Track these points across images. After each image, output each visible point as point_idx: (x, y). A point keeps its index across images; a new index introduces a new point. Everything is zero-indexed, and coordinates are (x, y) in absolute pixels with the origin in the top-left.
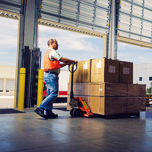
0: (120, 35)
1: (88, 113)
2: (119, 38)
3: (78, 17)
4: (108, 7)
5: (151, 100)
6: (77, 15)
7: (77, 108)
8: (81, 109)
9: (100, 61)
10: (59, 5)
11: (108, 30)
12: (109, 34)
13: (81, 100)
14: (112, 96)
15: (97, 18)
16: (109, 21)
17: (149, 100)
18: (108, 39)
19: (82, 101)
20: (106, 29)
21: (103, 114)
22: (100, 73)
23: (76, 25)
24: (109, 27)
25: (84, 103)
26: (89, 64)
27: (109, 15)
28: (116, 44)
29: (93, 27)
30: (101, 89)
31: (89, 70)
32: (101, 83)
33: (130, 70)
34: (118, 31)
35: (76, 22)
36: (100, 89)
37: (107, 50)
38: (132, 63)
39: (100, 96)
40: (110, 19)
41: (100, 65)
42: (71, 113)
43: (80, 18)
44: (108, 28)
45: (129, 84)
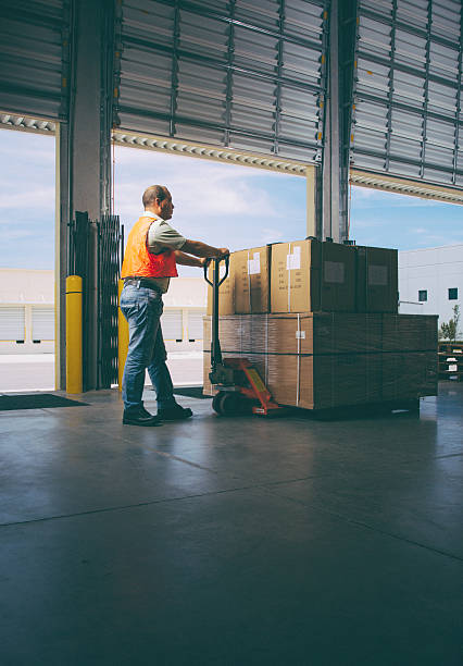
0: (358, 164)
1: (264, 405)
2: (352, 175)
3: (228, 116)
4: (316, 80)
5: (454, 359)
6: (224, 110)
7: (233, 389)
8: (243, 392)
9: (297, 250)
10: (170, 83)
11: (319, 151)
12: (322, 162)
13: (243, 366)
14: (335, 354)
15: (284, 117)
16: (320, 124)
17: (449, 360)
18: (319, 179)
19: (249, 368)
20: (314, 147)
21: (310, 406)
22: (298, 283)
23: (222, 140)
24: (323, 143)
25: (251, 375)
26: (265, 259)
27: (321, 105)
28: (344, 192)
29: (272, 144)
30: (303, 333)
31: (265, 277)
32: (302, 315)
33: (388, 273)
34: (352, 154)
35: (224, 131)
36: (298, 333)
37: (319, 212)
38: (395, 252)
39: (300, 354)
40: (325, 118)
41: (296, 261)
42: (216, 405)
43: (234, 119)
44: (320, 144)
45: (385, 315)
